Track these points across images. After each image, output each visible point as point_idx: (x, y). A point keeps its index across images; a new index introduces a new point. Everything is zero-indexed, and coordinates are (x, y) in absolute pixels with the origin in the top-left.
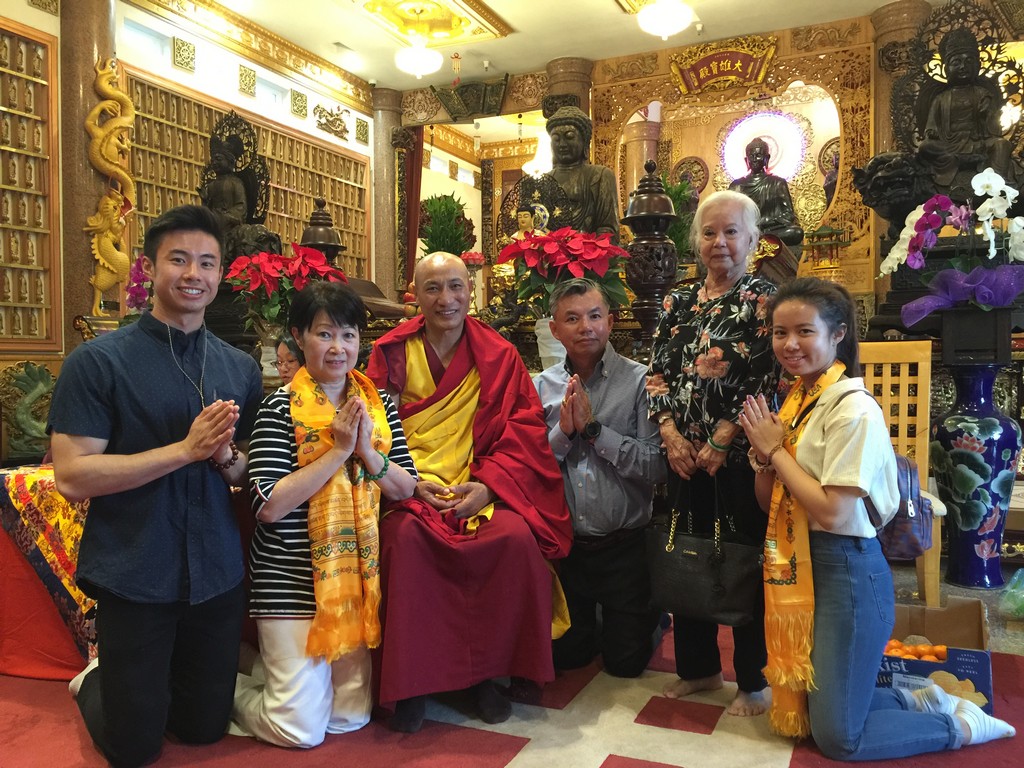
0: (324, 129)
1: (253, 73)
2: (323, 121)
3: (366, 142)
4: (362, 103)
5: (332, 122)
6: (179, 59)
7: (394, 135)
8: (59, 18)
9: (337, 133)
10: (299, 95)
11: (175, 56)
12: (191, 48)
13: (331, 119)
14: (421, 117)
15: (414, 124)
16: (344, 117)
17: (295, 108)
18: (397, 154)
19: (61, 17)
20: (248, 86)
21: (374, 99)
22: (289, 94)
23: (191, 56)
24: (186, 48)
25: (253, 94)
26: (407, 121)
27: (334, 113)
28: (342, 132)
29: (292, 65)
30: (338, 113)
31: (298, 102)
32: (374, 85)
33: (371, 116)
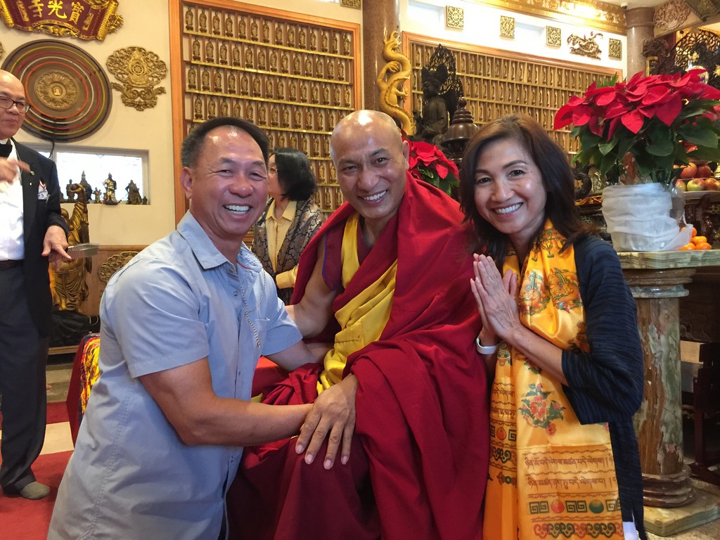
0: (577, 53)
1: (512, 20)
2: (577, 46)
3: (619, 57)
4: (615, 25)
5: (585, 46)
6: (450, 22)
7: (644, 47)
8: (361, 11)
9: (589, 55)
10: (553, 29)
11: (447, 20)
12: (460, 12)
13: (583, 44)
14: (672, 25)
15: (665, 33)
16: (597, 40)
17: (550, 40)
18: (648, 62)
19: (364, 10)
20: (508, 30)
21: (627, 20)
22: (545, 31)
23: (460, 17)
24: (456, 12)
25: (512, 37)
26: (659, 32)
27: (587, 38)
28: (594, 53)
29: (548, 7)
30: (591, 37)
31: (553, 36)
32: (626, 7)
33: (624, 34)
